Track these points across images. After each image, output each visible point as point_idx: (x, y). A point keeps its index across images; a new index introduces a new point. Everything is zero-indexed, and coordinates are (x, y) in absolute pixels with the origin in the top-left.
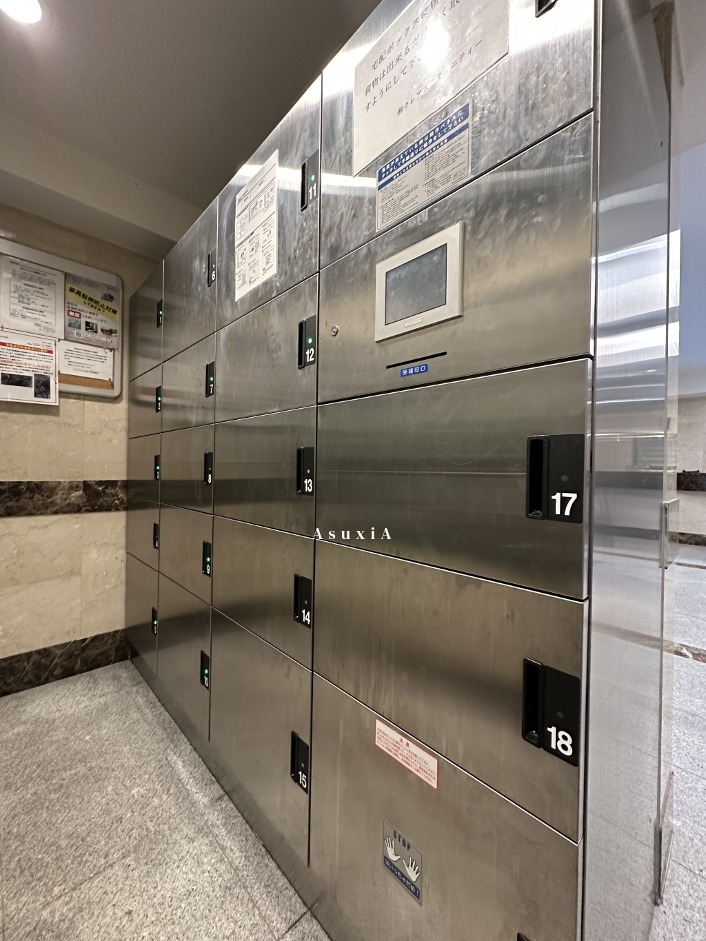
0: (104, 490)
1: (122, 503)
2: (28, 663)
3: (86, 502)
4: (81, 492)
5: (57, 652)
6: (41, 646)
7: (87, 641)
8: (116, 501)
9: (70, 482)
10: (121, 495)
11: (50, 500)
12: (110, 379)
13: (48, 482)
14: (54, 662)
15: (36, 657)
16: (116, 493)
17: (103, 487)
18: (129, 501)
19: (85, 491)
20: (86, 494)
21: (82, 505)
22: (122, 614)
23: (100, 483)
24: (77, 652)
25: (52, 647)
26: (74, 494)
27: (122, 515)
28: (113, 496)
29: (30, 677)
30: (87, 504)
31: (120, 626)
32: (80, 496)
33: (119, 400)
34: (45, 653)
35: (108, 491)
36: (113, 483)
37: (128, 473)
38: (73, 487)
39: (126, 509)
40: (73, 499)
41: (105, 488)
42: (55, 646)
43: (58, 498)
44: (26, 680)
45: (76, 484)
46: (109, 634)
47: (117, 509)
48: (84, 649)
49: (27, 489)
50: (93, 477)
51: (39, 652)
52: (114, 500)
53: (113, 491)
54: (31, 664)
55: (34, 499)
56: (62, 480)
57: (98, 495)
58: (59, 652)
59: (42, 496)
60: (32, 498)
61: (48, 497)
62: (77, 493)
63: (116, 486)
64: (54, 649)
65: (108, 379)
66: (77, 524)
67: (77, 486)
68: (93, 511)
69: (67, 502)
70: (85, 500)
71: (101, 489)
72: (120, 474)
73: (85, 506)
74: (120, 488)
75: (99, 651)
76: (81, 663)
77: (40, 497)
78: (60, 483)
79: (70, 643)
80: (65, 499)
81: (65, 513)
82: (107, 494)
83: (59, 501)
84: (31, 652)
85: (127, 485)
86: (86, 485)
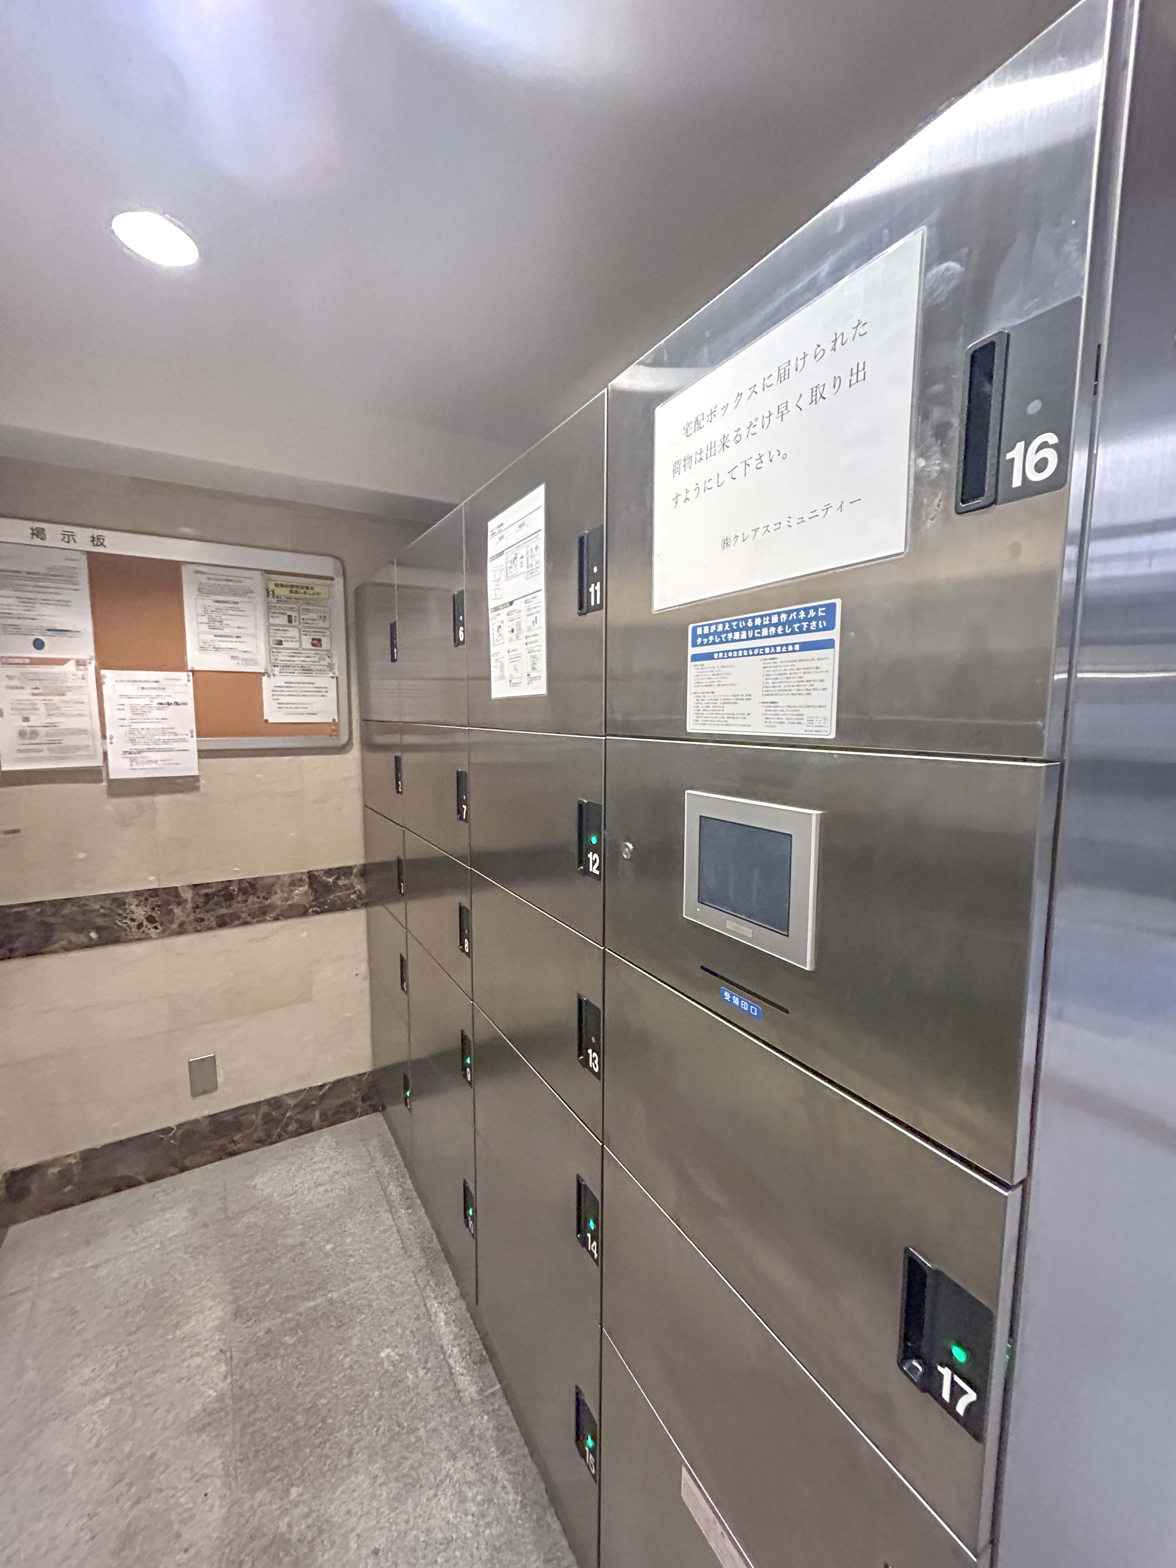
0: (335, 882)
1: (360, 897)
2: (257, 1115)
3: (312, 901)
4: (306, 888)
5: (289, 1102)
6: (270, 1095)
7: (327, 1087)
8: (353, 896)
9: (291, 875)
10: (358, 887)
11: (268, 902)
12: (334, 720)
13: (262, 878)
14: (288, 1115)
15: (264, 1109)
16: (352, 884)
17: (334, 878)
18: (369, 894)
19: (311, 885)
20: (313, 889)
21: (308, 906)
22: (368, 1051)
23: (329, 872)
24: (313, 1102)
25: (283, 1095)
26: (297, 891)
27: (360, 914)
28: (347, 889)
29: (259, 1134)
30: (314, 903)
31: (365, 1066)
32: (305, 893)
33: (349, 747)
34: (276, 1103)
35: (340, 883)
36: (346, 871)
37: (367, 854)
38: (295, 881)
39: (366, 905)
40: (296, 898)
41: (337, 879)
42: (287, 1095)
43: (276, 899)
44: (255, 1137)
45: (299, 876)
46: (352, 1078)
47: (354, 908)
48: (323, 1097)
49: (240, 890)
50: (320, 865)
51: (268, 1102)
52: (349, 895)
53: (346, 882)
54: (260, 1117)
55: (248, 903)
56: (279, 874)
57: (328, 889)
58: (292, 1102)
59: (258, 898)
60: (246, 901)
61: (265, 898)
62: (301, 889)
63: (351, 874)
64: (285, 1098)
65: (331, 721)
66: (303, 932)
67: (301, 880)
68: (324, 912)
69: (289, 903)
70: (311, 899)
71: (331, 880)
72: (355, 858)
73: (312, 907)
74: (355, 876)
75: (340, 1102)
76: (321, 1116)
77: (255, 899)
78: (278, 877)
79: (305, 1090)
80: (287, 899)
81: (287, 917)
82: (339, 886)
83: (279, 903)
84: (259, 1103)
85: (365, 872)
86: (312, 877)
